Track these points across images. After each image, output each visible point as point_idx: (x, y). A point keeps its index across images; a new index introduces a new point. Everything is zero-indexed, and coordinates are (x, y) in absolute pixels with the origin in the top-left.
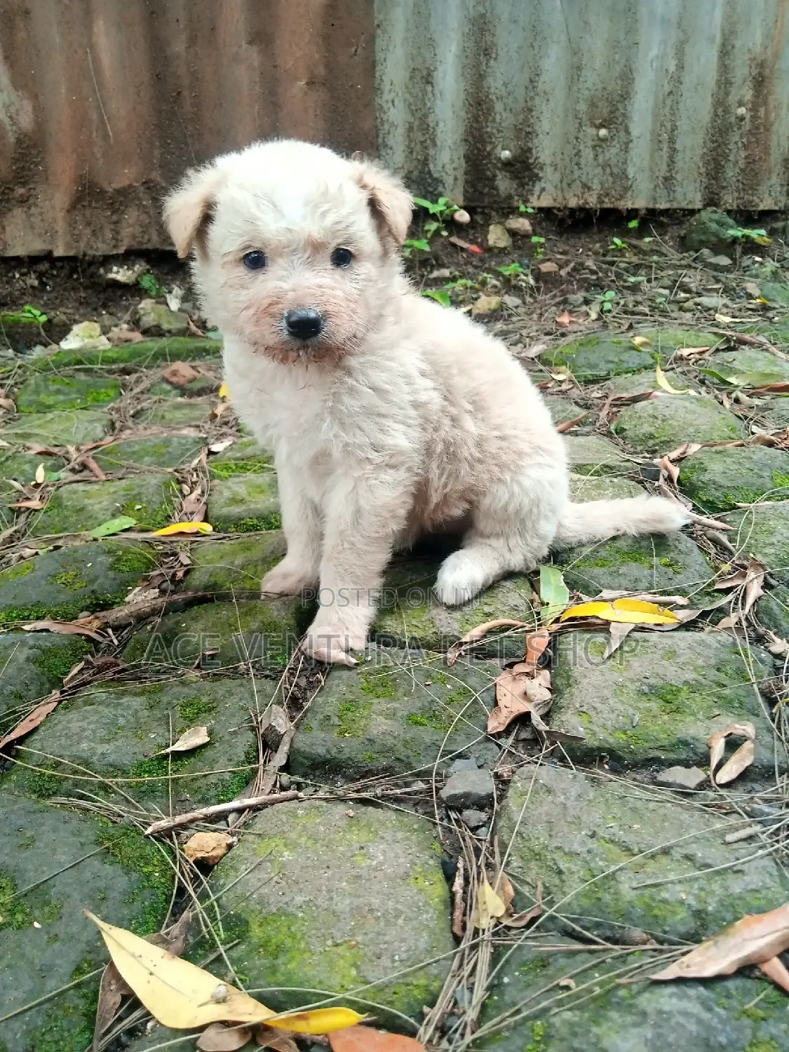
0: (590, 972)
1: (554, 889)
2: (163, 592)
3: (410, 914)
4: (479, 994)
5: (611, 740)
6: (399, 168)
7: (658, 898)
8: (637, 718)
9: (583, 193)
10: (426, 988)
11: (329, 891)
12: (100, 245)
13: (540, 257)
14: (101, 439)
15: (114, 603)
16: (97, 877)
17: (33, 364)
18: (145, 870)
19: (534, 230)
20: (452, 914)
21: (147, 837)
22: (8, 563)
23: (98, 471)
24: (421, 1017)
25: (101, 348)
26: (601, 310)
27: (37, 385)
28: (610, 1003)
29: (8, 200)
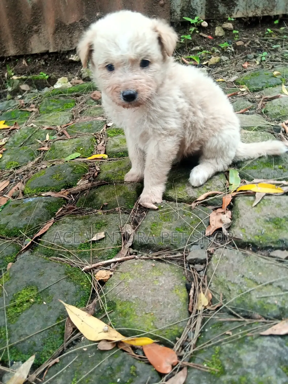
0: (238, 329)
1: (227, 297)
2: (90, 181)
3: (173, 304)
4: (197, 334)
5: (253, 239)
6: (179, 6)
7: (266, 302)
8: (263, 231)
9: (255, 10)
10: (178, 331)
11: (144, 294)
12: (66, 47)
13: (236, 39)
14: (69, 123)
15: (73, 185)
16: (64, 286)
17: (44, 95)
18: (81, 284)
19: (234, 28)
20: (189, 303)
21: (82, 272)
22: (37, 170)
23: (68, 135)
24: (175, 341)
25: (68, 87)
26: (261, 61)
27: (46, 103)
28: (244, 342)
29: (31, 32)
